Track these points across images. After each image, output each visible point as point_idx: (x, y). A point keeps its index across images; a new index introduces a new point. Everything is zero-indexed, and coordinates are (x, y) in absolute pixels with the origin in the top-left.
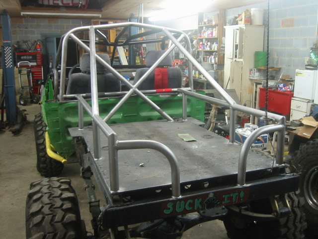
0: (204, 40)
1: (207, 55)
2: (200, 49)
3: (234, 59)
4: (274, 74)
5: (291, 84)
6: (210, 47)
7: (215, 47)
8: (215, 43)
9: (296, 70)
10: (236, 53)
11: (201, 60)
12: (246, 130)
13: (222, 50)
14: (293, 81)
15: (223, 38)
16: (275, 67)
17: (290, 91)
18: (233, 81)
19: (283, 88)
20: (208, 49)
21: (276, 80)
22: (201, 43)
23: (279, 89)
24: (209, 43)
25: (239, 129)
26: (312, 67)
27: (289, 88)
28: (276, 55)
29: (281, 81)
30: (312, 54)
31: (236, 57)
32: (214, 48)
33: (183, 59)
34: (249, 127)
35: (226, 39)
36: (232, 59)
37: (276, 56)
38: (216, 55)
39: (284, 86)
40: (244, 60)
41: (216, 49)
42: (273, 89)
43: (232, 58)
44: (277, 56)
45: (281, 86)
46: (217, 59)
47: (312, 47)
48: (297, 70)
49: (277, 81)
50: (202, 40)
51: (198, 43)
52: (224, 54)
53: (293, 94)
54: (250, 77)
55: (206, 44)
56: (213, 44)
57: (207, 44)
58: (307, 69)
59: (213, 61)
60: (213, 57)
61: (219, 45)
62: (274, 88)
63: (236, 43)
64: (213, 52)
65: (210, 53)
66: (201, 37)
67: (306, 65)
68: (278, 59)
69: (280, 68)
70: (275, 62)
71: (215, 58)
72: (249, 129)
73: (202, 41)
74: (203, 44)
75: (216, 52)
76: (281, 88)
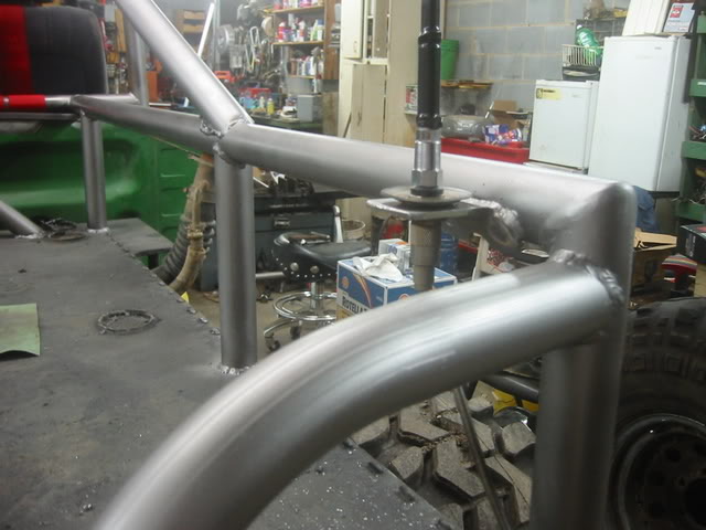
0: (291, 17)
1: (296, 57)
2: (281, 41)
3: (365, 60)
4: (473, 101)
5: (521, 126)
6: (305, 34)
7: (317, 32)
8: (317, 22)
9: (538, 82)
10: (369, 43)
11: (283, 70)
12: (384, 262)
13: (334, 39)
14: (528, 116)
15: (337, 5)
16: (476, 81)
17: (520, 145)
18: (360, 118)
19: (500, 137)
20: (299, 39)
21: (479, 115)
22: (282, 25)
23: (487, 139)
24: (302, 25)
25: (362, 259)
26: (582, 74)
27: (516, 137)
28: (478, 48)
29: (492, 117)
30: (583, 35)
31: (369, 53)
32: (316, 35)
33: (239, 70)
34: (394, 250)
35: (343, 8)
36: (360, 59)
37: (477, 52)
38: (319, 54)
39: (502, 131)
40: (390, 61)
41: (319, 39)
42: (471, 139)
43: (358, 56)
44: (482, 50)
45: (494, 129)
46: (322, 64)
47: (581, 17)
48: (540, 83)
49: (481, 118)
50: (283, 16)
51: (274, 25)
52: (339, 50)
53: (528, 153)
54: (408, 108)
55: (294, 27)
56: (312, 25)
57: (298, 27)
58: (568, 78)
59: (312, 71)
60: (312, 59)
61: (328, 28)
62: (472, 136)
63: (369, 14)
64: (312, 46)
65: (305, 50)
66: (281, 8)
67: (564, 68)
68: (484, 58)
69: (490, 85)
70: (476, 69)
71: (316, 61)
72: (394, 258)
73: (286, 20)
74: (287, 28)
75: (320, 45)
76: (494, 137)
